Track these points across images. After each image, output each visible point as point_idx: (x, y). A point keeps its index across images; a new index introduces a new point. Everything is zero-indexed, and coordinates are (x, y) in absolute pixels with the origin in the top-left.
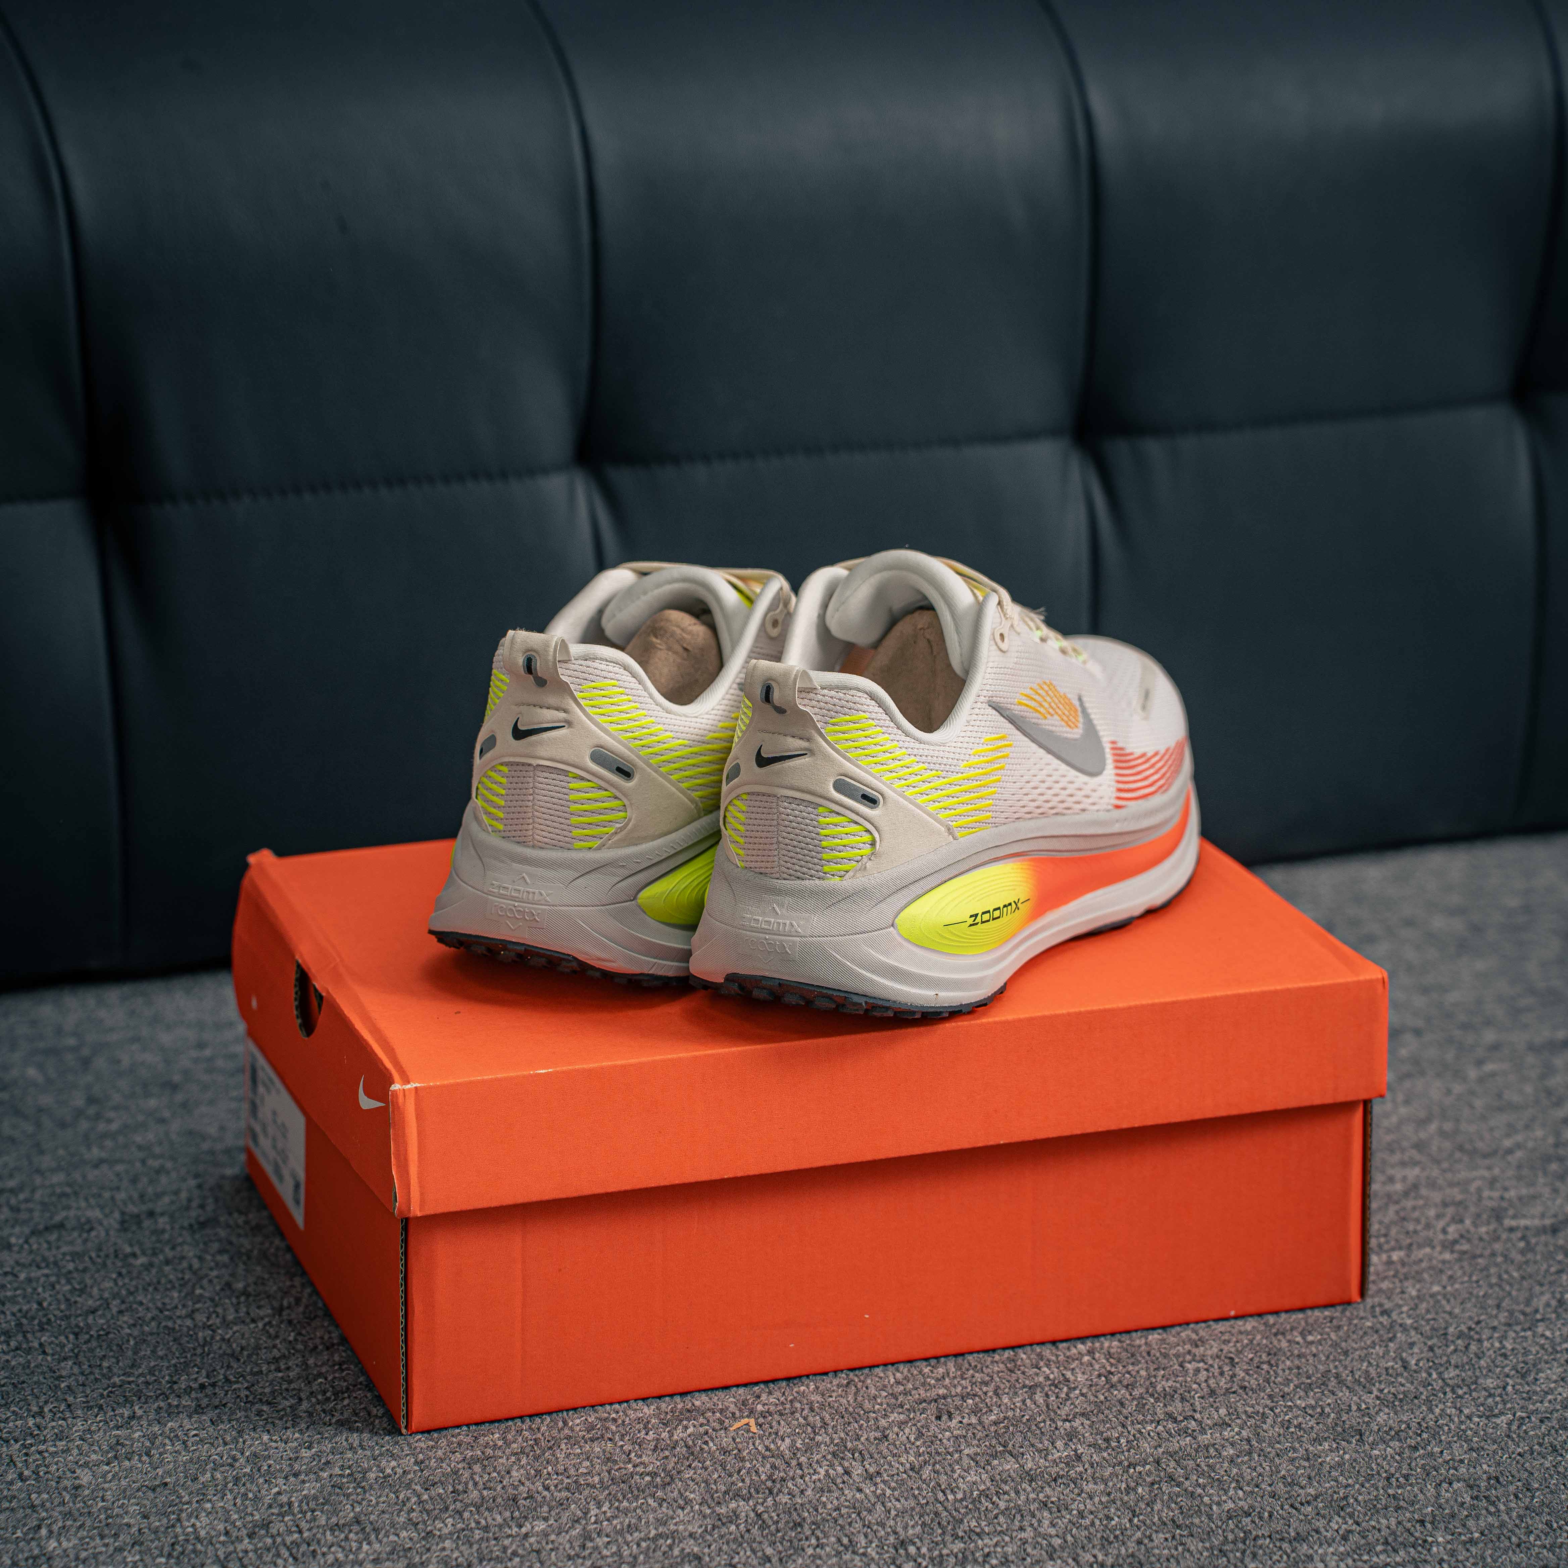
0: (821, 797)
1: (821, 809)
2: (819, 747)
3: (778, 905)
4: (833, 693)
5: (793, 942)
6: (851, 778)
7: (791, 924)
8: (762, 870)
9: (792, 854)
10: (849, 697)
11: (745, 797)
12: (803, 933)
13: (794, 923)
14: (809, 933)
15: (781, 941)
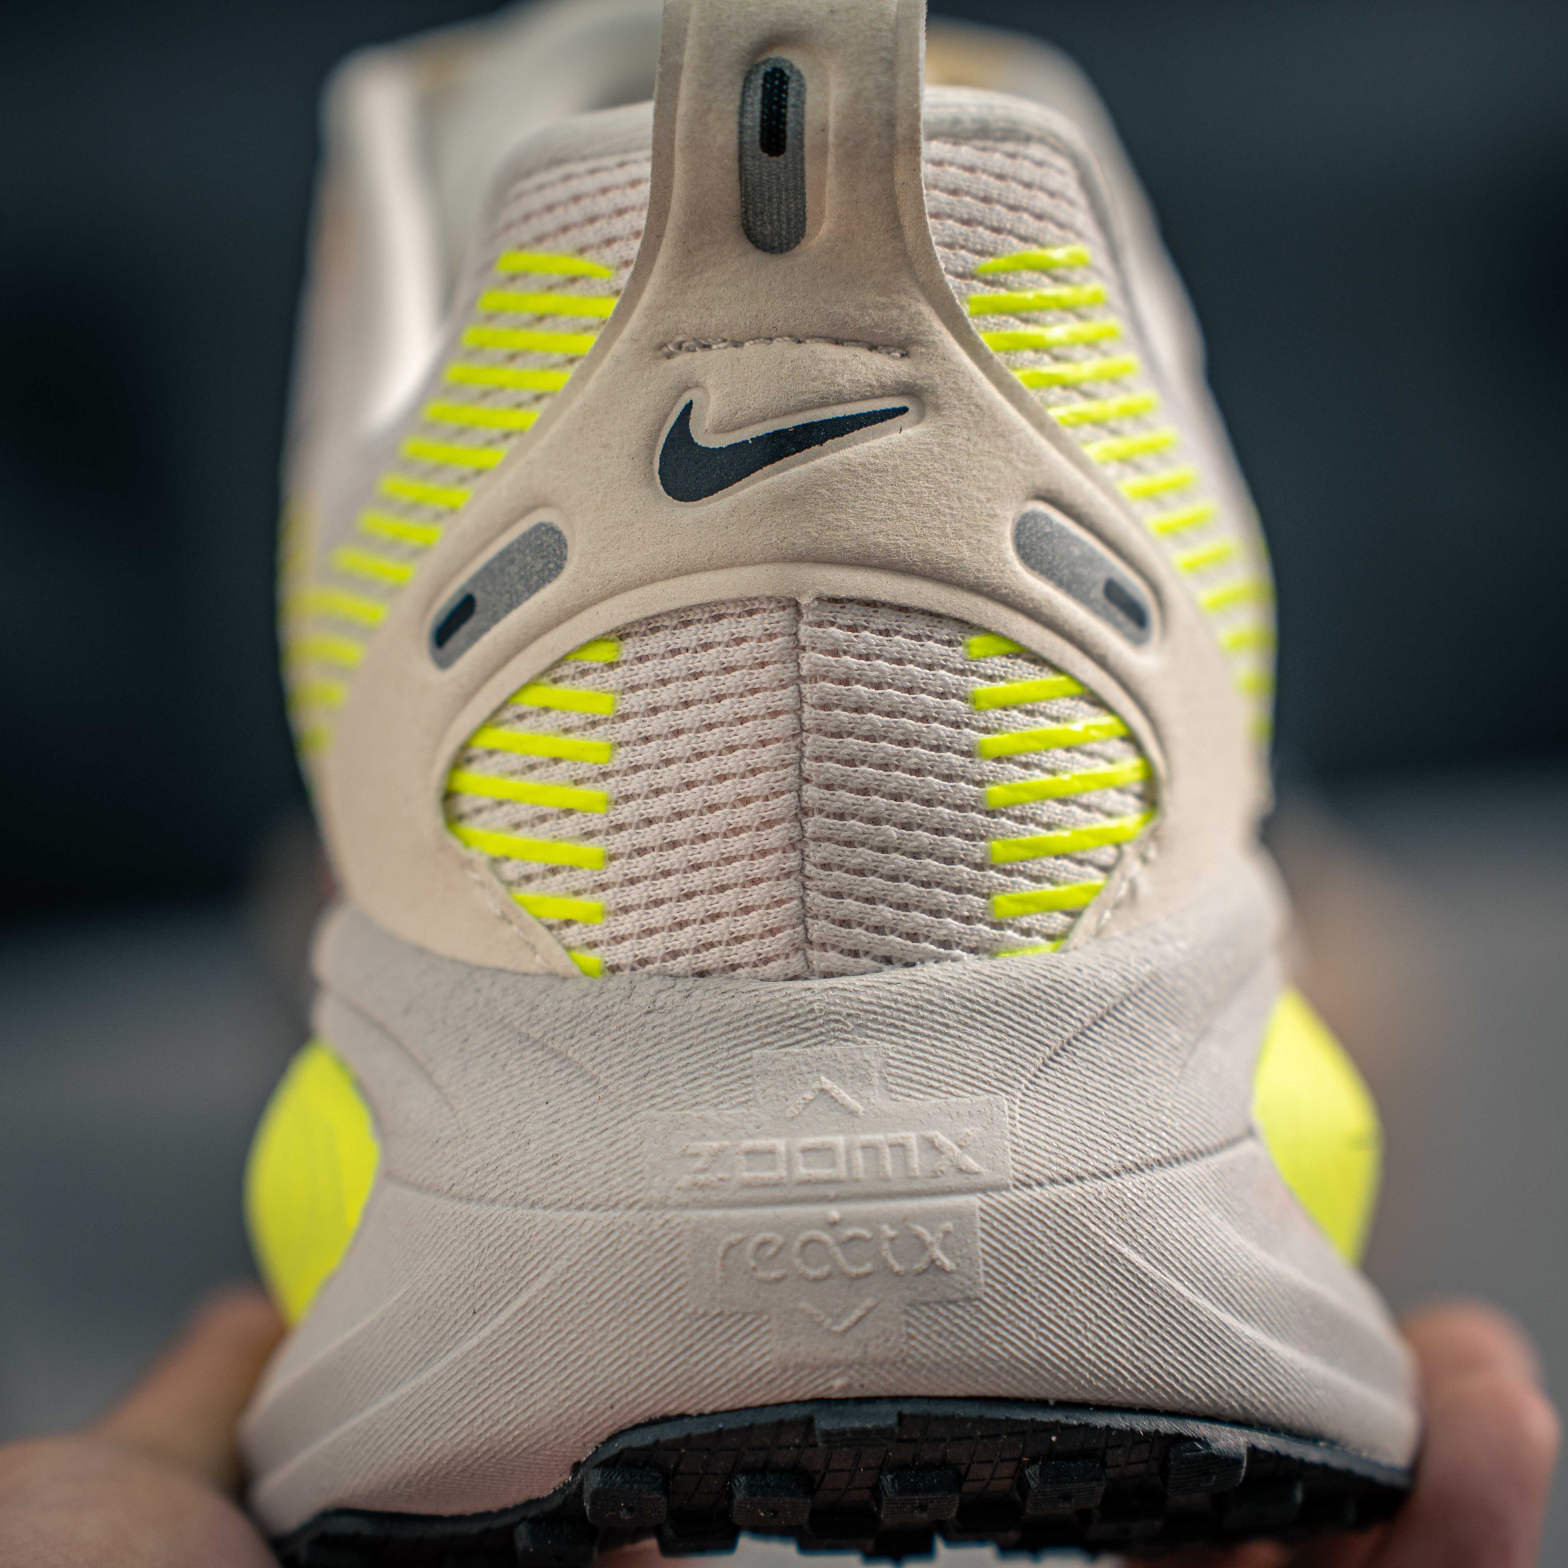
0: (977, 589)
1: (977, 644)
2: (955, 372)
3: (840, 1076)
4: (967, 153)
5: (956, 1215)
6: (1068, 510)
7: (931, 1145)
8: (710, 958)
9: (864, 855)
10: (1027, 171)
11: (605, 653)
12: (987, 1175)
13: (941, 1138)
14: (1009, 1171)
15: (902, 1222)
